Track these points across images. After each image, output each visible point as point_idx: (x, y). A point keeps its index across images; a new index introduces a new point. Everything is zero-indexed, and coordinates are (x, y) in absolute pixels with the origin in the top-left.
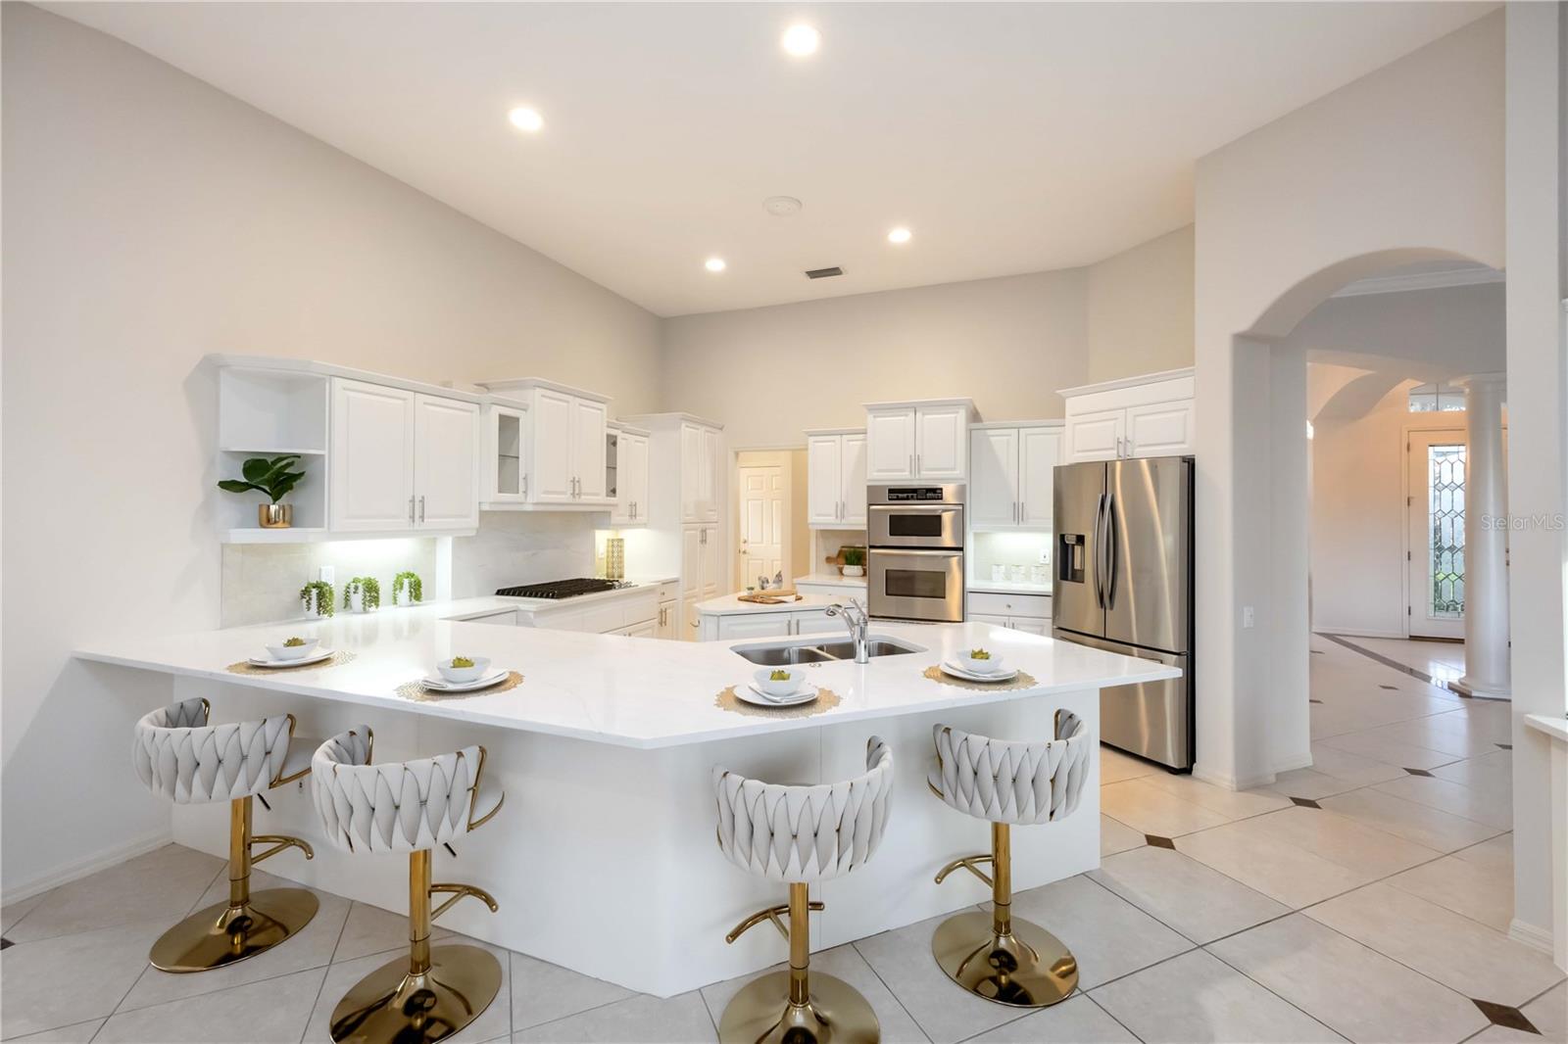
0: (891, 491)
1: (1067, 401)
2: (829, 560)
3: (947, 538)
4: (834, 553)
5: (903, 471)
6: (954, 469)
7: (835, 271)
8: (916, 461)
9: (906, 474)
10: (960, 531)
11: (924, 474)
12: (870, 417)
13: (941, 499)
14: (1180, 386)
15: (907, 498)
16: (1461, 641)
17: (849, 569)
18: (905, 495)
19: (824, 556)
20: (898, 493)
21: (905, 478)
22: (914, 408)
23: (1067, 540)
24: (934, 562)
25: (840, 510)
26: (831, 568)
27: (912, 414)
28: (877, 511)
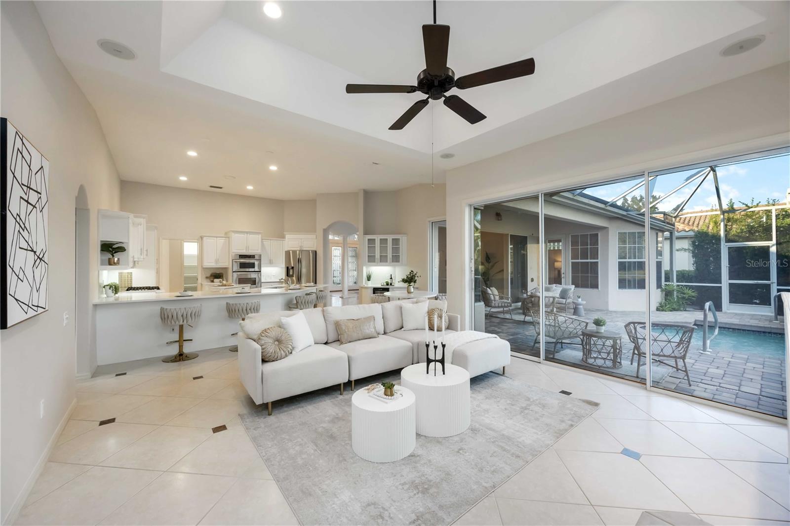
0: (240, 256)
1: (286, 235)
2: (207, 278)
3: (256, 269)
4: (209, 275)
6: (258, 250)
7: (221, 188)
8: (247, 247)
9: (244, 251)
10: (260, 266)
11: (250, 251)
12: (235, 234)
13: (254, 258)
14: (312, 236)
15: (245, 258)
16: (341, 291)
17: (216, 280)
19: (204, 276)
20: (241, 256)
22: (247, 233)
23: (289, 268)
24: (253, 276)
25: (217, 261)
26: (208, 280)
27: (246, 235)
28: (235, 262)
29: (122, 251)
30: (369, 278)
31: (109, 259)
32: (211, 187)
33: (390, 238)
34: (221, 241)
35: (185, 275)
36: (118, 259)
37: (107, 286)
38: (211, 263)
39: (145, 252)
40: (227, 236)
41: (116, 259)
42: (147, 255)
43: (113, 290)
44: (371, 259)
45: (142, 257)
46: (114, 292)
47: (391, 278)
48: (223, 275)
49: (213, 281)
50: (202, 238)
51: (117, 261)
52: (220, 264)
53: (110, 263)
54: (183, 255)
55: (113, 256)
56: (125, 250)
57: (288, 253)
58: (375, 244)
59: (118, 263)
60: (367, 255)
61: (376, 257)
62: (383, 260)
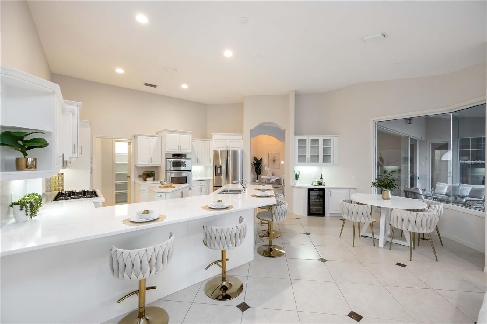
0: (174, 155)
1: (213, 136)
2: (140, 176)
3: (187, 168)
4: (141, 174)
5: (176, 149)
6: (189, 150)
7: (155, 86)
8: (180, 147)
10: (191, 166)
11: (182, 151)
12: (167, 133)
13: (186, 157)
14: (239, 137)
15: (177, 157)
17: (148, 179)
18: (177, 156)
19: (137, 175)
21: (177, 151)
22: (179, 132)
23: (217, 167)
24: (184, 174)
25: (150, 160)
26: (141, 179)
27: (178, 134)
28: (168, 160)
29: (41, 147)
30: (297, 178)
31: (17, 160)
32: (147, 84)
33: (321, 138)
34: (154, 140)
35: (116, 172)
36: (35, 160)
37: (17, 204)
38: (144, 161)
39: (79, 150)
40: (158, 135)
41: (30, 160)
42: (81, 154)
43: (26, 211)
44: (302, 159)
45: (75, 156)
46: (29, 213)
47: (321, 178)
48: (154, 173)
49: (145, 180)
50: (135, 137)
51: (32, 162)
52: (153, 163)
53: (19, 166)
54: (115, 154)
55: (25, 154)
56: (46, 145)
57: (216, 153)
58: (306, 145)
59: (34, 166)
60: (297, 155)
61: (307, 157)
62: (315, 159)
